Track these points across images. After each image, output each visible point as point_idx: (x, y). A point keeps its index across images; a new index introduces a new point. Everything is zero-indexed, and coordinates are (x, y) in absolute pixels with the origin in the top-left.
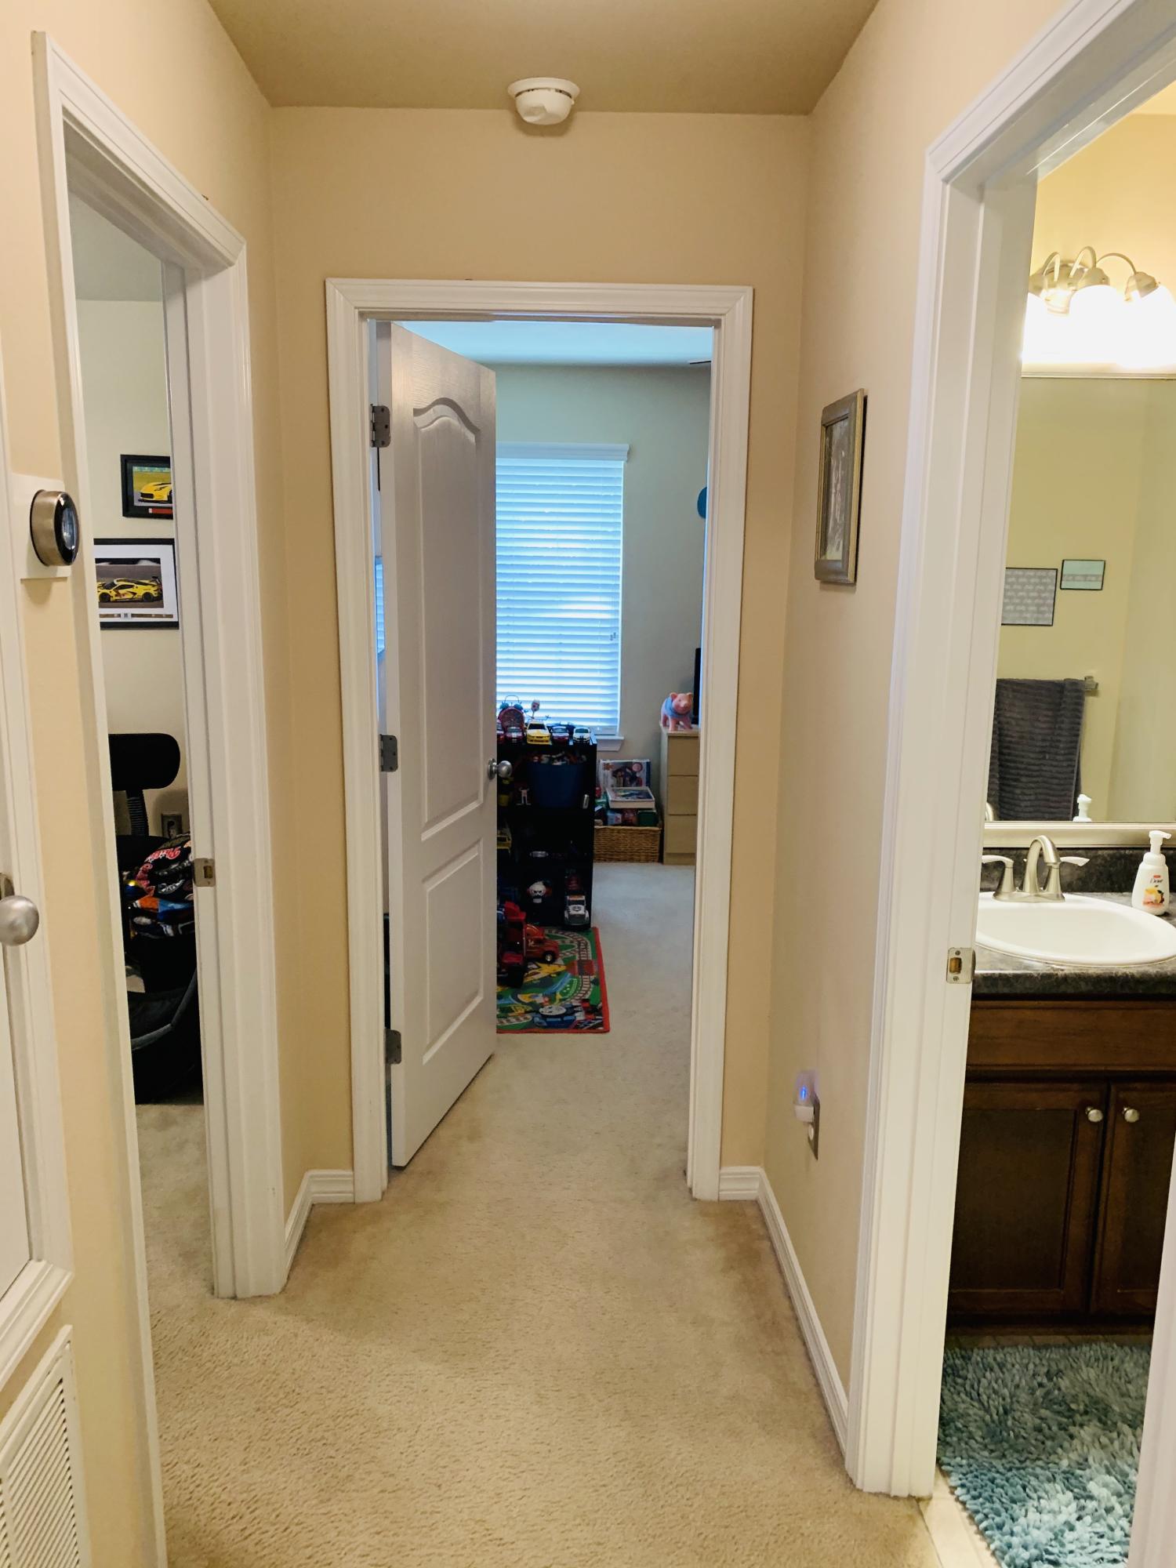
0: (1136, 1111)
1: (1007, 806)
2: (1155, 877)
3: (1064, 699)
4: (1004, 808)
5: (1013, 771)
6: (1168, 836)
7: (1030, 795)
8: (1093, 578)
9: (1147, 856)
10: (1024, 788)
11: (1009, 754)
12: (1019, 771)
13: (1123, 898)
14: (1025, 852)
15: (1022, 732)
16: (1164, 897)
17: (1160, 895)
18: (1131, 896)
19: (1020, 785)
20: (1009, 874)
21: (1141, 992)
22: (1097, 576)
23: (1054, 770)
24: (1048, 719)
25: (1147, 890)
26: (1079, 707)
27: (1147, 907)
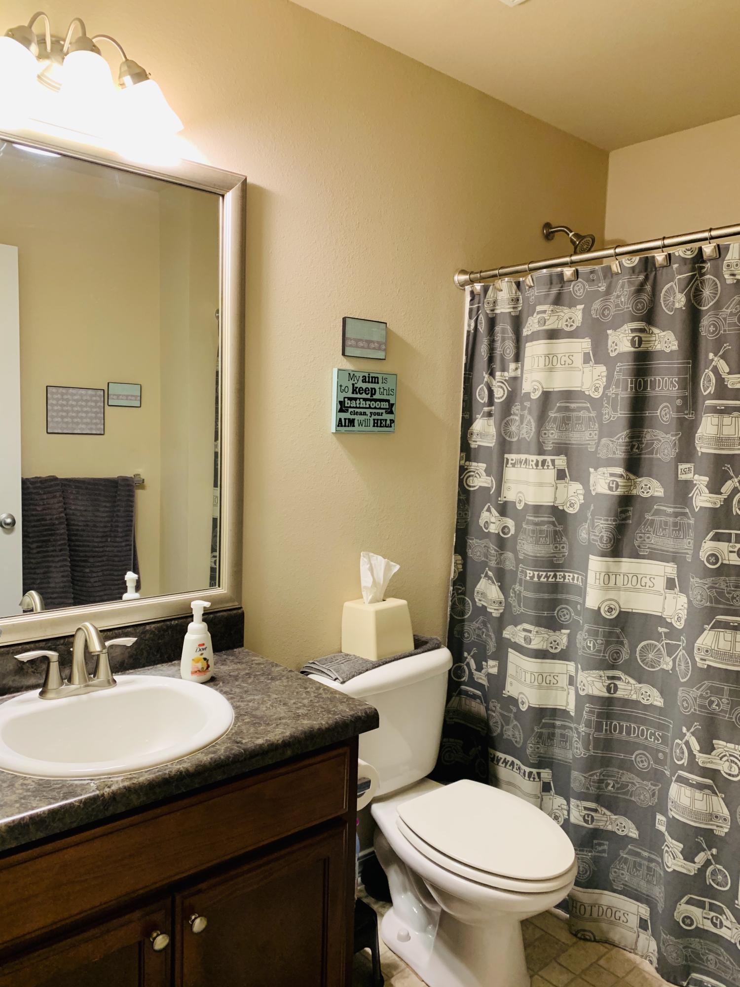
0: (203, 918)
1: (80, 583)
2: (200, 645)
3: (119, 493)
4: (77, 585)
5: (81, 554)
6: (207, 604)
7: (98, 572)
8: (133, 398)
9: (191, 626)
10: (92, 567)
11: (77, 540)
12: (87, 554)
13: (172, 667)
14: (71, 639)
15: (86, 521)
16: (209, 663)
17: (205, 662)
18: (179, 665)
19: (89, 564)
20: (54, 668)
21: (197, 786)
22: (136, 396)
23: (116, 549)
24: (107, 509)
25: (193, 660)
26: (132, 499)
27: (195, 677)
